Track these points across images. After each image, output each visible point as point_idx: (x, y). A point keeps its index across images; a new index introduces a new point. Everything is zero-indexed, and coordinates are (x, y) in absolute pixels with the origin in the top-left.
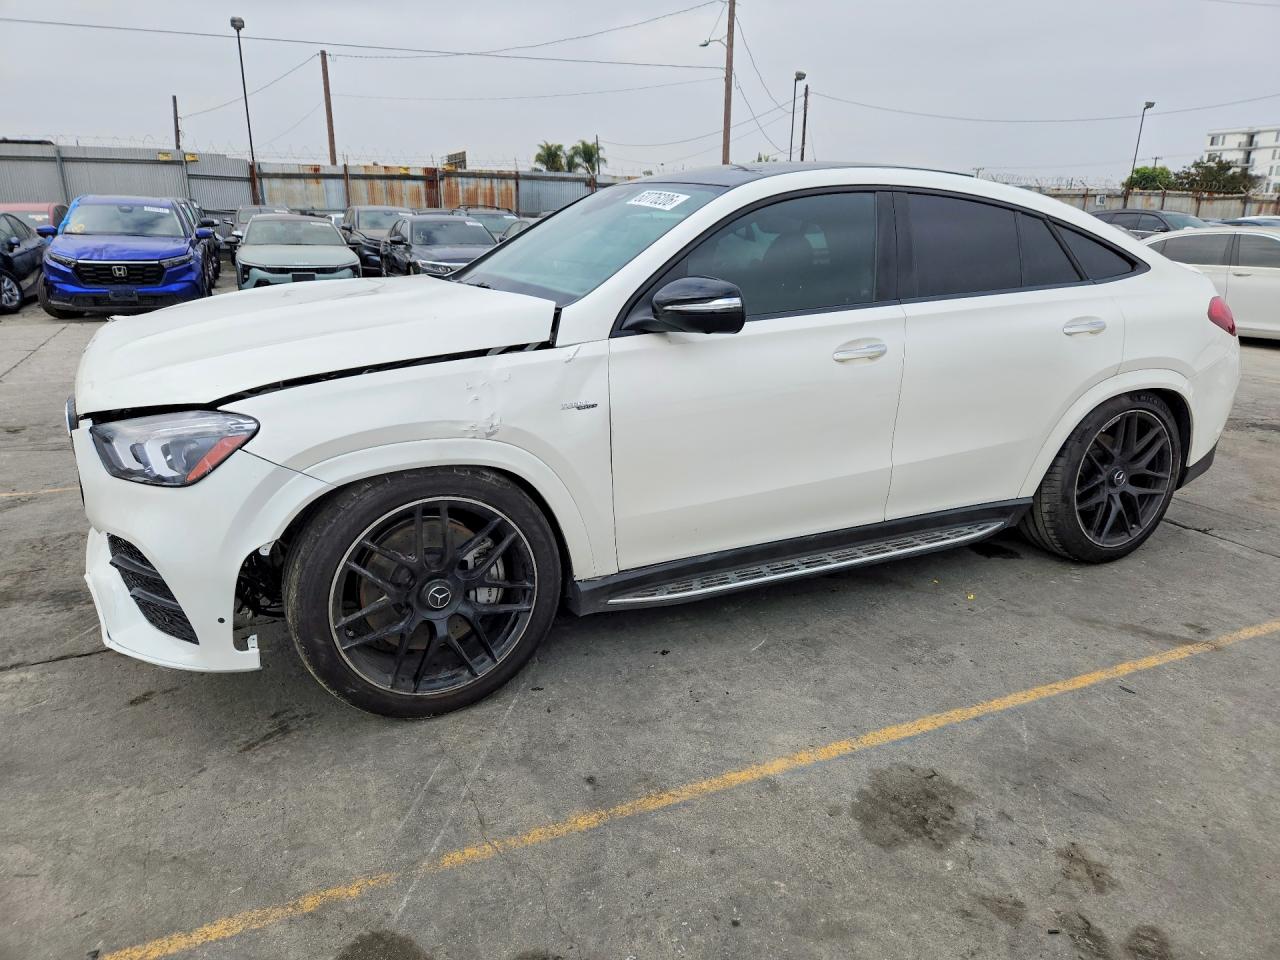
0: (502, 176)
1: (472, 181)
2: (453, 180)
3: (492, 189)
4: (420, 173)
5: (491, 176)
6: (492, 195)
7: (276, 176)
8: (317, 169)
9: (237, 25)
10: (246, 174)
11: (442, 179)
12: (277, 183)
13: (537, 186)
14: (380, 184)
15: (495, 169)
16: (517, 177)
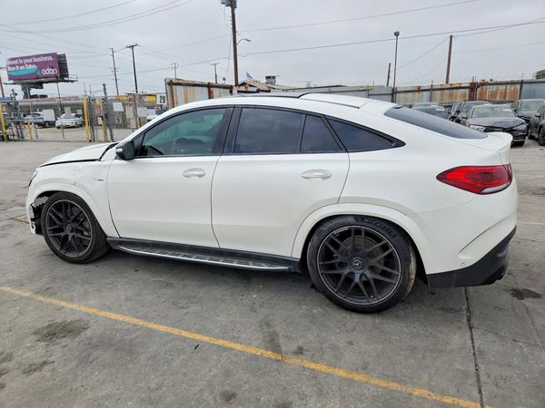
0: (512, 83)
1: (495, 87)
2: (485, 87)
3: (506, 90)
4: (468, 85)
5: (507, 83)
6: (506, 92)
7: (402, 92)
8: (419, 87)
9: (397, 34)
10: (391, 92)
11: (478, 87)
12: (402, 95)
13: (533, 86)
14: (447, 91)
15: (509, 80)
16: (522, 83)
